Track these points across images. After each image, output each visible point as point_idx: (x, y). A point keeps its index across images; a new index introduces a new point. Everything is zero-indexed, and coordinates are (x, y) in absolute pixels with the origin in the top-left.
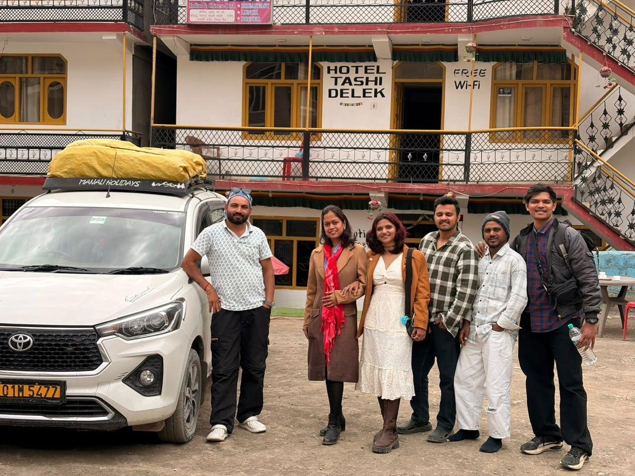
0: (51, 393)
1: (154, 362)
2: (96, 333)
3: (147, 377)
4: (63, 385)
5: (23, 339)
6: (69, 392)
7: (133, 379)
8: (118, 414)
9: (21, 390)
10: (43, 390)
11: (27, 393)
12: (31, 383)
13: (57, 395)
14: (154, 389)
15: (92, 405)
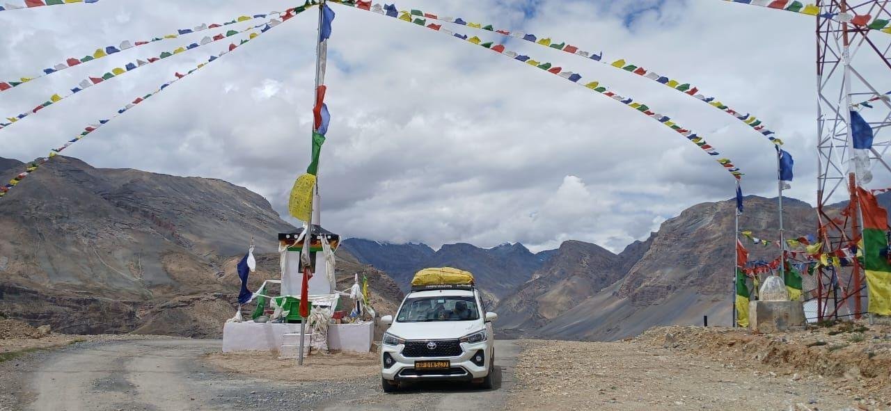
0: (445, 365)
1: (480, 352)
2: (458, 341)
3: (479, 359)
4: (449, 361)
5: (432, 344)
6: (452, 364)
7: (473, 359)
8: (470, 374)
9: (433, 364)
10: (442, 364)
11: (436, 366)
12: (437, 361)
13: (447, 366)
14: (480, 364)
15: (459, 370)
